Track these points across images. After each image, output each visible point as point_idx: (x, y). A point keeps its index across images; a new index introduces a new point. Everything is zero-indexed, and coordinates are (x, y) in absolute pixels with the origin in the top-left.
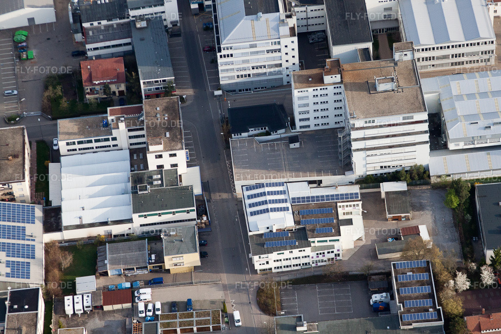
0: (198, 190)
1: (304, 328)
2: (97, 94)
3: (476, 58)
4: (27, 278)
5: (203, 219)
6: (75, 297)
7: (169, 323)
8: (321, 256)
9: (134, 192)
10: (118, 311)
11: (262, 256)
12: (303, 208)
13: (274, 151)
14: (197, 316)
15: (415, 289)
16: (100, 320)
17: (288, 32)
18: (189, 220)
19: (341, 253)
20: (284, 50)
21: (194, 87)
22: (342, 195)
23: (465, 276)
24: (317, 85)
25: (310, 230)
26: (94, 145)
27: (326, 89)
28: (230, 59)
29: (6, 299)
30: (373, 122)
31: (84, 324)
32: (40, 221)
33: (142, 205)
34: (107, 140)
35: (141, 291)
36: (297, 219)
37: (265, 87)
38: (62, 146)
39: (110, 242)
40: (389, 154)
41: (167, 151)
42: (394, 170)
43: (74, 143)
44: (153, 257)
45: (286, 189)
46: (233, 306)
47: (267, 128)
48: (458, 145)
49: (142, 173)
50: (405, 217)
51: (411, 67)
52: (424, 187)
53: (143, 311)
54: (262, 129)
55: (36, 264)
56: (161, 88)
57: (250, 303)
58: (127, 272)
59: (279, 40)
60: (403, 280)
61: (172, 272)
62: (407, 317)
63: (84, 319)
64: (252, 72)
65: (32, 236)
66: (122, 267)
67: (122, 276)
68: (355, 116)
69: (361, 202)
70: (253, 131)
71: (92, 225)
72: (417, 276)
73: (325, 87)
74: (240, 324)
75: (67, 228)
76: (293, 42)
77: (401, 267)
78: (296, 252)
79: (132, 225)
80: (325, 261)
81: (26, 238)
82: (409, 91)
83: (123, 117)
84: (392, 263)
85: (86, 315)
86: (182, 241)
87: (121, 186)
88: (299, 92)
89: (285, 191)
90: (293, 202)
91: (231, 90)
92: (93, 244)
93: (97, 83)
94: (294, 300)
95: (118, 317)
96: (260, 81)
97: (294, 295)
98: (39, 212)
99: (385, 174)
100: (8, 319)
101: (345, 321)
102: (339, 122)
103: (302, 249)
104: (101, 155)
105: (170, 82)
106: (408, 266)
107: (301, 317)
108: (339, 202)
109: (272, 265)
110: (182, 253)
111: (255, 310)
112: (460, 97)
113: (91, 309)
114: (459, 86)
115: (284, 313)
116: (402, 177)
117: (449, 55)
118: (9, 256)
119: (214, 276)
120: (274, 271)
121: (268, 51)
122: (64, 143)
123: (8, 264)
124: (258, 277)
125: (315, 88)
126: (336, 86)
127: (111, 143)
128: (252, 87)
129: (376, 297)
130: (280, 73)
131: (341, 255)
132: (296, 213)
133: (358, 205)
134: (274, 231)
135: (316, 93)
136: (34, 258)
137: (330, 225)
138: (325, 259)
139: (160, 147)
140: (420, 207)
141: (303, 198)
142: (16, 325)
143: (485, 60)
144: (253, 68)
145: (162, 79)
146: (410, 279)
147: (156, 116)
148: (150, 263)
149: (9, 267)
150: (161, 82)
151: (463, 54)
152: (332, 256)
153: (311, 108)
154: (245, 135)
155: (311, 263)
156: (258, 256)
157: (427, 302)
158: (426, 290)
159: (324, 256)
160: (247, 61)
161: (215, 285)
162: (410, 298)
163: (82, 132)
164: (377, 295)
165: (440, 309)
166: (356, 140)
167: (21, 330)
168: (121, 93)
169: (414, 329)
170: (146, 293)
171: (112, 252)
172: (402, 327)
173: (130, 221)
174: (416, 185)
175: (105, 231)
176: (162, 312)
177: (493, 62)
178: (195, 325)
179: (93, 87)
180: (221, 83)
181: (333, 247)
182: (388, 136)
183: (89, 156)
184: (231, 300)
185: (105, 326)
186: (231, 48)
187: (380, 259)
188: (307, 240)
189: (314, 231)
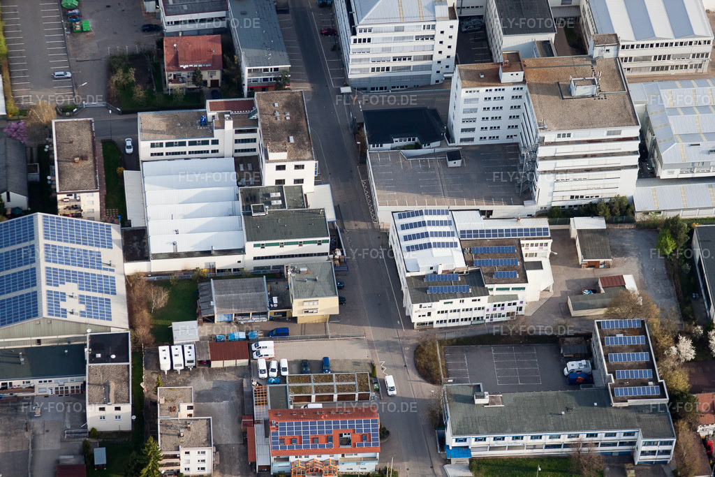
0: (331, 216)
1: (486, 401)
2: (183, 82)
3: (684, 62)
4: (108, 319)
5: (336, 254)
6: (172, 347)
7: (301, 387)
8: (498, 309)
9: (247, 214)
10: (230, 368)
11: (424, 305)
12: (476, 245)
13: (427, 169)
14: (338, 380)
15: (629, 355)
16: (207, 379)
17: (446, 13)
18: (319, 254)
19: (524, 306)
20: (438, 37)
21: (311, 81)
22: (527, 230)
23: (690, 342)
24: (491, 84)
25: (487, 274)
26: (187, 148)
27: (503, 90)
28: (366, 45)
29: (85, 345)
30: (569, 135)
31: (185, 383)
32: (119, 245)
33: (258, 231)
34: (206, 143)
35: (261, 344)
36: (469, 259)
37: (406, 87)
38: (145, 149)
39: (215, 278)
40: (585, 179)
41: (292, 161)
42: (587, 202)
43: (161, 145)
44: (275, 299)
45: (451, 219)
46: (383, 369)
47: (416, 139)
48: (673, 173)
49: (255, 189)
50: (604, 263)
51: (615, 68)
52: (626, 226)
53: (264, 370)
54: (409, 140)
55: (117, 302)
56: (271, 79)
57: (405, 366)
58: (239, 318)
59: (434, 23)
60: (612, 343)
61: (299, 321)
62: (620, 392)
63: (185, 378)
64: (392, 64)
65: (110, 265)
66: (234, 311)
67: (233, 324)
68: (545, 127)
69: (551, 241)
70: (398, 142)
71: (190, 255)
72: (629, 339)
73: (501, 88)
74: (395, 392)
75: (156, 257)
76: (451, 27)
77: (608, 327)
78: (468, 302)
79: (243, 259)
80: (503, 316)
81: (103, 267)
82: (614, 97)
83: (229, 113)
84: (596, 321)
85: (187, 372)
86: (316, 280)
87: (228, 205)
88: (467, 92)
89: (450, 222)
90: (462, 236)
91: (362, 88)
92: (190, 280)
93: (184, 67)
94: (463, 365)
95: (231, 377)
96: (401, 77)
97: (462, 358)
98: (116, 234)
99: (575, 206)
100: (89, 371)
101: (537, 393)
102: (512, 136)
103: (477, 298)
104: (196, 163)
105: (284, 71)
106: (617, 326)
107: (479, 385)
108: (523, 239)
109: (435, 317)
110: (317, 296)
111: (413, 375)
112: (674, 111)
113: (194, 364)
114: (672, 96)
115: (452, 381)
116: (601, 211)
117: (651, 56)
118: (83, 289)
119: (356, 330)
120: (435, 325)
121: (417, 38)
122: (148, 143)
123: (82, 299)
124: (413, 333)
125: (489, 88)
126: (516, 87)
127: (210, 147)
128: (389, 86)
129: (573, 365)
130: (429, 67)
131: (523, 309)
132: (467, 250)
133: (546, 244)
134: (440, 273)
135: (488, 95)
136: (115, 294)
137: (513, 268)
138: (504, 312)
139: (284, 155)
140: (623, 253)
141: (476, 231)
142: (101, 380)
143: (696, 65)
144: (394, 60)
145: (273, 67)
146: (621, 343)
147: (274, 115)
148: (271, 308)
149: (84, 303)
150: (271, 71)
151: (669, 56)
152: (513, 308)
153: (480, 114)
154: (387, 146)
155: (484, 318)
156: (418, 305)
157: (645, 372)
158: (643, 357)
159: (503, 309)
160: (388, 50)
161: (357, 341)
162: (622, 367)
163: (172, 130)
164: (574, 363)
165: (662, 382)
166: (543, 159)
167: (109, 387)
168: (214, 83)
169: (629, 407)
170: (268, 347)
171: (219, 291)
172: (614, 404)
173: (242, 251)
174: (617, 223)
175: (205, 263)
176: (290, 373)
177: (705, 69)
178: (336, 391)
179: (179, 72)
180: (350, 77)
181: (516, 297)
182: (585, 156)
183: (180, 164)
184: (380, 362)
185: (213, 388)
186: (370, 31)
187: (574, 317)
188: (483, 286)
189: (492, 274)
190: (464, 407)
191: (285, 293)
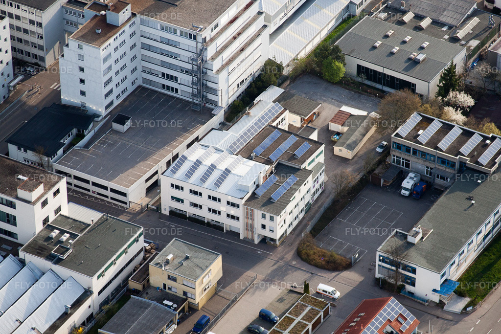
1: (420, 235)
8: (316, 184)
9: (58, 261)
13: (111, 145)
14: (297, 316)
15: (449, 137)
18: (138, 253)
22: (266, 114)
24: (113, 32)
25: (289, 161)
27: (124, 32)
30: (217, 25)
33: (86, 264)
36: (262, 161)
40: (243, 60)
41: (49, 189)
44: (168, 303)
47: (74, 130)
48: (276, 22)
54: (69, 136)
57: (312, 274)
60: (426, 139)
62: (484, 160)
73: (122, 30)
74: (339, 293)
77: (406, 133)
78: (303, 189)
79: (92, 300)
80: (319, 190)
84: (392, 136)
86: (187, 258)
90: (235, 151)
94: (341, 243)
97: (333, 240)
102: (134, 81)
103: (306, 182)
108: (271, 123)
110: (207, 267)
111: (327, 275)
120: (289, 231)
124: (279, 251)
125: (114, 37)
126: (130, 23)
129: (408, 182)
133: (285, 118)
134: (261, 182)
135: (116, 44)
138: (318, 186)
148: (175, 310)
153: (113, 70)
154: (60, 152)
155: (311, 201)
156: (279, 216)
157: (476, 138)
158: (457, 131)
159: (318, 182)
164: (406, 180)
166: (213, 58)
174: (280, 85)
178: (308, 323)
181: (321, 164)
182: (235, 38)
187: (353, 158)
188: (299, 169)
189: (293, 157)
190: (412, 252)
191: (163, 294)
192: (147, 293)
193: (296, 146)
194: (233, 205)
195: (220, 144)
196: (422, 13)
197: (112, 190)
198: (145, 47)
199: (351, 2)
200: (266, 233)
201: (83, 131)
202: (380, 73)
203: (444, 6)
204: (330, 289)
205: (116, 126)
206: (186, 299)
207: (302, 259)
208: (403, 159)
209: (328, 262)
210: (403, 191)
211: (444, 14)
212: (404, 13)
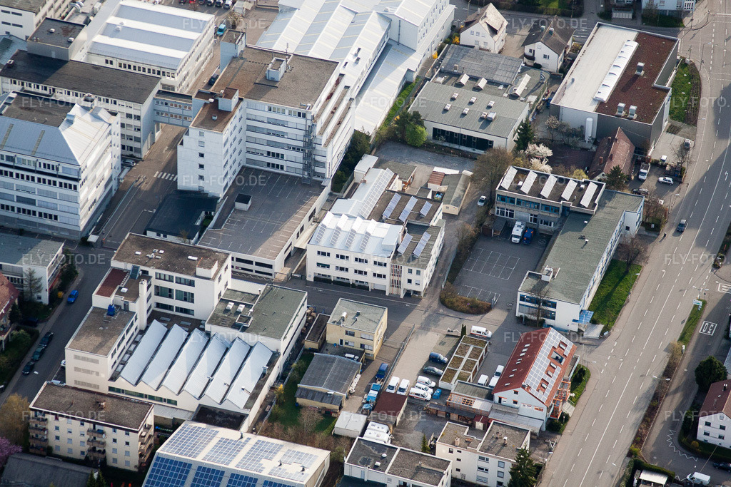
7: (459, 377)
9: (244, 328)
14: (464, 355)
24: (229, 116)
25: (417, 219)
32: (215, 428)
35: (392, 384)
41: (221, 266)
49: (213, 316)
57: (460, 318)
59: (110, 128)
65: (242, 438)
71: (259, 387)
73: (235, 114)
74: (490, 332)
75: (247, 407)
79: (279, 362)
81: (242, 442)
83: (121, 287)
86: (358, 314)
97: (468, 287)
111: (475, 317)
122: (110, 356)
125: (231, 121)
126: (239, 107)
127: (134, 327)
132: (384, 219)
147: (150, 258)
148: (358, 361)
157: (571, 184)
161: (416, 334)
164: (514, 229)
165: (585, 181)
167: (422, 468)
170: (398, 382)
171: (317, 384)
173: (277, 355)
182: (333, 113)
186: (86, 167)
187: (459, 214)
188: (428, 227)
189: (419, 216)
190: (549, 289)
191: (342, 350)
192: (327, 350)
193: (418, 207)
194: (380, 264)
195: (350, 211)
196: (475, 75)
197: (258, 264)
198: (250, 128)
199: (408, 70)
200: (412, 287)
201: (210, 213)
202: (456, 134)
203: (494, 66)
204: (483, 330)
205: (239, 205)
206: (364, 351)
207: (447, 307)
208: (507, 210)
209: (471, 307)
210: (513, 239)
211: (497, 73)
212: (459, 75)
